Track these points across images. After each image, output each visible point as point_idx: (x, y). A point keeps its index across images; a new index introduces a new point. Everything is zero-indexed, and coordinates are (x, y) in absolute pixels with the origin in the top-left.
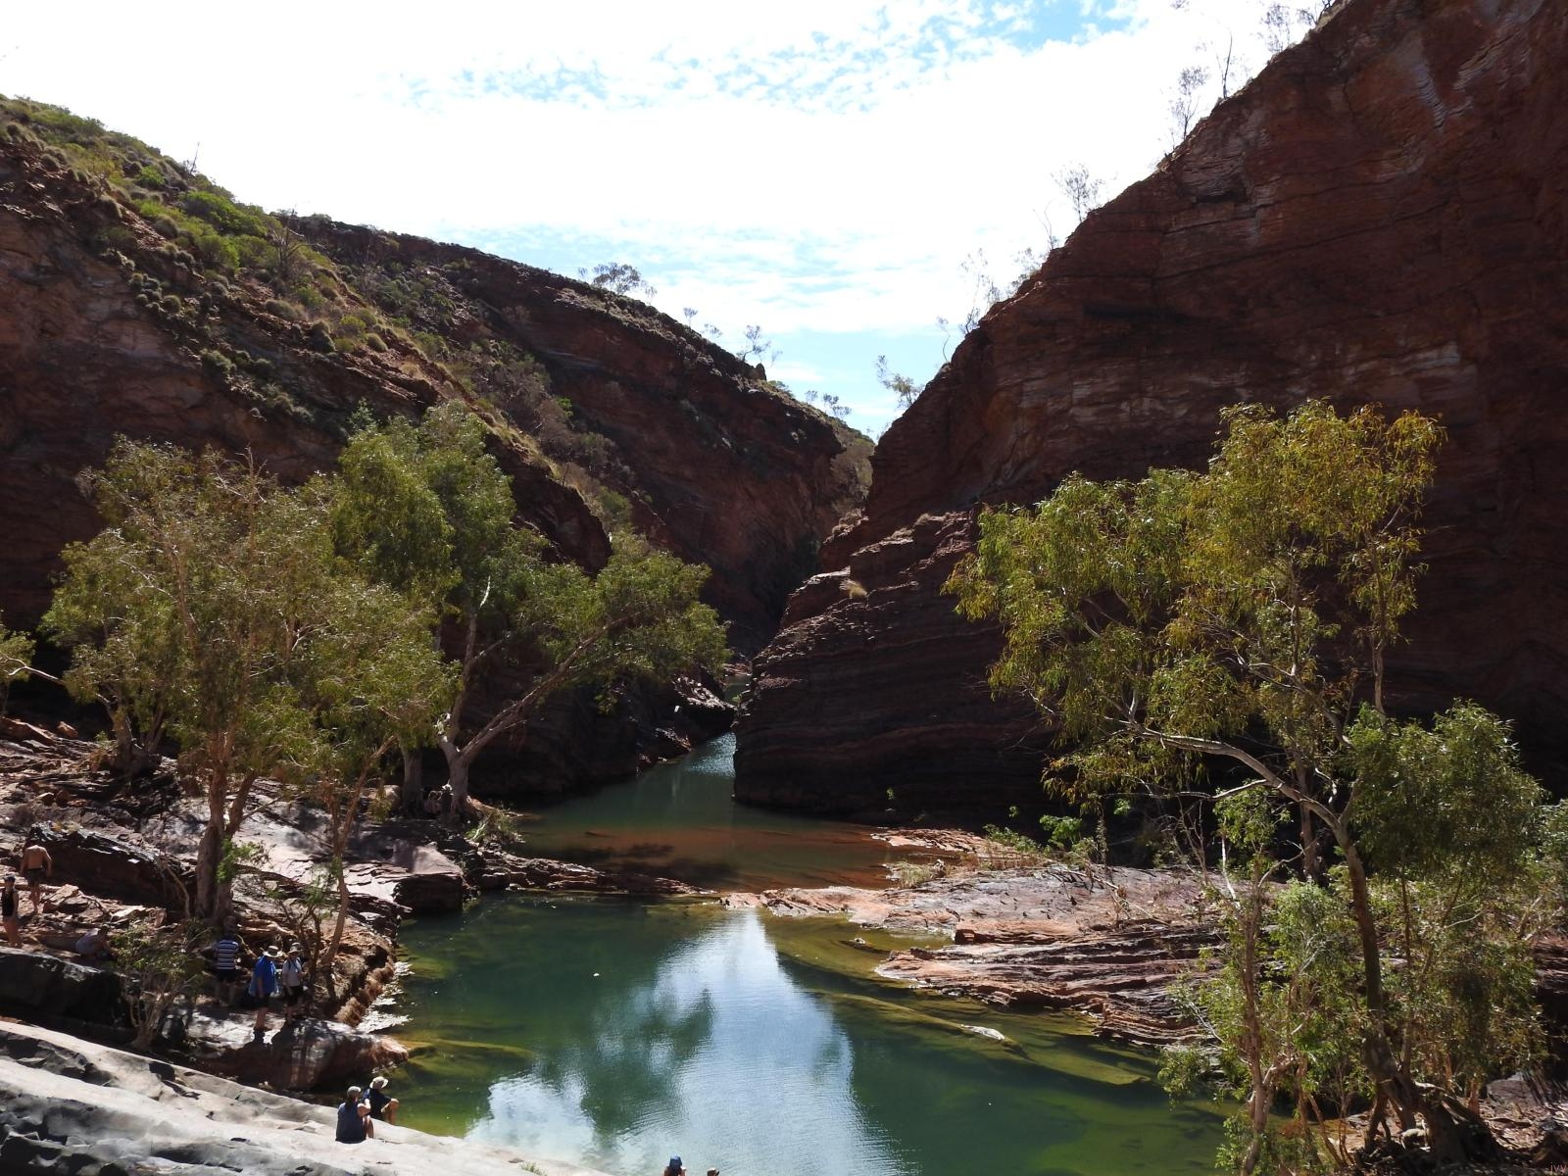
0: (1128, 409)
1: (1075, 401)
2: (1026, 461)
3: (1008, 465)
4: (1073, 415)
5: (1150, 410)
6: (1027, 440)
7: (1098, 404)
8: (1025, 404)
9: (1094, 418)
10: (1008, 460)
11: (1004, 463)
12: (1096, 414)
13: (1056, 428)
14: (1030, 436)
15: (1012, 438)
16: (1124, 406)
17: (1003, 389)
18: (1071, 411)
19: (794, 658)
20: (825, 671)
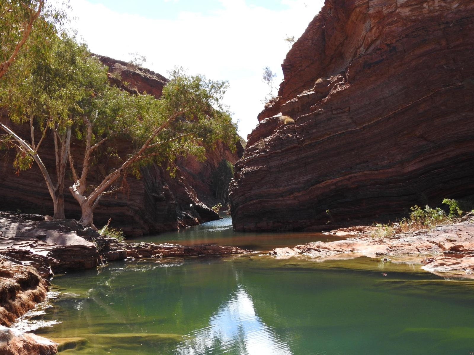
0: (427, 7)
1: (399, 5)
2: (373, 42)
3: (362, 49)
4: (399, 13)
5: (439, 6)
6: (373, 31)
7: (411, 5)
8: (371, 11)
9: (410, 13)
10: (361, 46)
11: (359, 48)
12: (410, 11)
13: (390, 20)
14: (375, 28)
15: (363, 33)
16: (425, 5)
17: (358, 6)
18: (397, 11)
19: (260, 156)
20: (277, 160)
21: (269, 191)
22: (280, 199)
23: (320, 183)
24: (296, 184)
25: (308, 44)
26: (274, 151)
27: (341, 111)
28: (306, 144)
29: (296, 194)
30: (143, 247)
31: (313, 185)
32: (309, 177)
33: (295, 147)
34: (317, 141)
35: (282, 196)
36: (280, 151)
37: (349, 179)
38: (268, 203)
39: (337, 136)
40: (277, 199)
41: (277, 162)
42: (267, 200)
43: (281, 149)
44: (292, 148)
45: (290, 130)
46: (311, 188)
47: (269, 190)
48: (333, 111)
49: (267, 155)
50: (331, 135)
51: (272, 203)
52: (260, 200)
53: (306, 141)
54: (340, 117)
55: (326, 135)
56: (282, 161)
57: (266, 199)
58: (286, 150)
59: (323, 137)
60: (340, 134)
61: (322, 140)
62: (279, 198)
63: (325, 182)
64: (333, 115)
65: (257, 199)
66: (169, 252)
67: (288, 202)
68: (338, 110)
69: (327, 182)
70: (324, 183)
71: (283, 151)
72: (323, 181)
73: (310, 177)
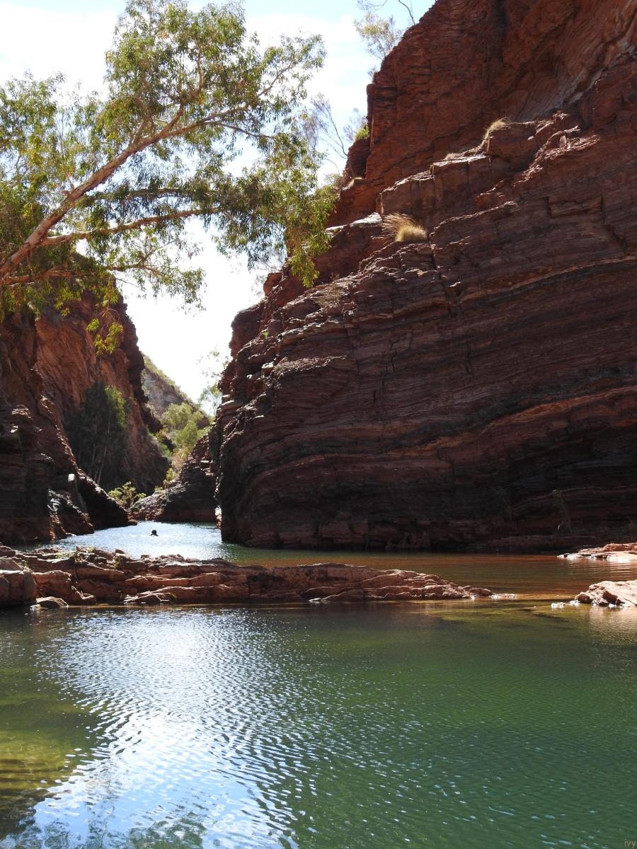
3: (624, 42)
19: (324, 329)
20: (380, 342)
21: (360, 430)
22: (393, 454)
23: (520, 410)
24: (443, 412)
25: (448, 33)
26: (370, 317)
27: (577, 207)
28: (469, 300)
29: (443, 442)
30: (90, 564)
31: (499, 417)
32: (483, 393)
33: (435, 306)
34: (504, 290)
35: (399, 447)
36: (390, 316)
37: (611, 402)
38: (354, 467)
39: (565, 278)
40: (384, 455)
41: (381, 349)
42: (352, 456)
43: (391, 311)
44: (426, 309)
45: (417, 259)
46: (492, 424)
47: (359, 426)
48: (552, 207)
49: (348, 326)
50: (547, 276)
51: (368, 467)
52: (330, 455)
53: (469, 289)
54: (574, 224)
55: (531, 275)
56: (395, 345)
57: (349, 452)
58: (408, 314)
59: (523, 280)
60: (575, 272)
61: (520, 289)
62: (390, 453)
63: (537, 407)
64: (554, 218)
65: (323, 452)
66: (189, 584)
67: (417, 464)
68: (568, 204)
69: (542, 409)
70: (532, 410)
71: (397, 318)
72: (529, 407)
73: (486, 394)
